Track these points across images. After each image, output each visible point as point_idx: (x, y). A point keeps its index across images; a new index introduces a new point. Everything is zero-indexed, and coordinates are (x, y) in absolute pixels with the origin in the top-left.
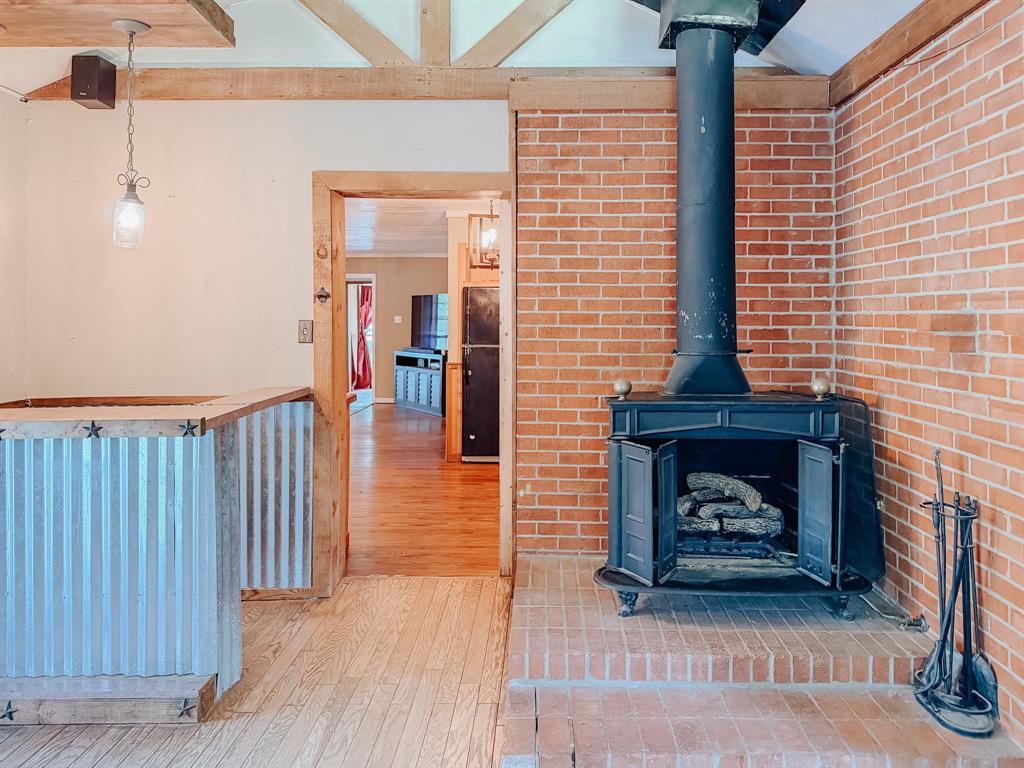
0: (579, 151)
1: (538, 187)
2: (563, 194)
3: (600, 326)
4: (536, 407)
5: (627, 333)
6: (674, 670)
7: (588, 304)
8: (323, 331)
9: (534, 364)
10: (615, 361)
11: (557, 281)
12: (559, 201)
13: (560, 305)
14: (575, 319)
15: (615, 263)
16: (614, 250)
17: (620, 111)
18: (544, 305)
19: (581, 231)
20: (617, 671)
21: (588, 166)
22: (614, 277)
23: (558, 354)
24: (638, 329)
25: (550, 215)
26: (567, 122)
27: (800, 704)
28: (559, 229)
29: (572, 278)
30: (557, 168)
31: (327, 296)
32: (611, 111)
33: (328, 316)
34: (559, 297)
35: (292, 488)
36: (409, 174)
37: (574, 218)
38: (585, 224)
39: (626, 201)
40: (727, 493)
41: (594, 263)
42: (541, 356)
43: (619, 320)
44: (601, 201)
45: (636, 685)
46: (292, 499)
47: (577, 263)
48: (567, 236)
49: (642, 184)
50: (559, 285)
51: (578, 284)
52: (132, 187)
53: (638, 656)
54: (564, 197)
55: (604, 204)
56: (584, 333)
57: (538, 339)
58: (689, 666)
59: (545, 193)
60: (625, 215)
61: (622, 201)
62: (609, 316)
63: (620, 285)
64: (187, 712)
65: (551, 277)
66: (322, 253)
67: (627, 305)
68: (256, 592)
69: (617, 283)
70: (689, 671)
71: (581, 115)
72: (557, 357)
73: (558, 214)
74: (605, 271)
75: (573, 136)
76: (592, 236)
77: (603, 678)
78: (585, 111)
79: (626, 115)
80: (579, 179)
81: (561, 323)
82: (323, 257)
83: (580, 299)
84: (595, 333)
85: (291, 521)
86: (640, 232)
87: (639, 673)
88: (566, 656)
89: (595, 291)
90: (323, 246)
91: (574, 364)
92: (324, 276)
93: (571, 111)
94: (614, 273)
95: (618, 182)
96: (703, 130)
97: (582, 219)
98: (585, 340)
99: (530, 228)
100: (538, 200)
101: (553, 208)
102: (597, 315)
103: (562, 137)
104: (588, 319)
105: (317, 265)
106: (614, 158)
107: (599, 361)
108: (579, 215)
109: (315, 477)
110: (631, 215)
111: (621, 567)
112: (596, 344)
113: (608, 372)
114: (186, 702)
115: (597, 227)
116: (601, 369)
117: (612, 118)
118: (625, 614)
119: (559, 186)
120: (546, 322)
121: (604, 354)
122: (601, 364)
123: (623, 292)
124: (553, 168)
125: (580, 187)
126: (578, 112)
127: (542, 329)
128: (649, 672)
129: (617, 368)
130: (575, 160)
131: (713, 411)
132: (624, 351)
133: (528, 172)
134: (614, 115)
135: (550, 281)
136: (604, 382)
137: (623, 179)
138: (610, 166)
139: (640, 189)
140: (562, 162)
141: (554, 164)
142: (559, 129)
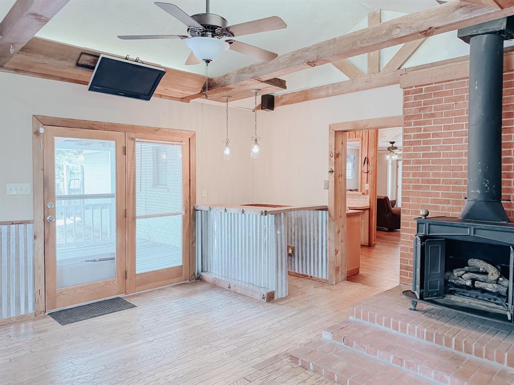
0: (432, 102)
1: (412, 121)
2: (424, 123)
3: (441, 185)
4: (410, 221)
5: (454, 189)
6: (410, 330)
7: (435, 175)
8: (332, 184)
9: (409, 202)
10: (448, 202)
11: (420, 163)
12: (422, 127)
13: (422, 175)
14: (429, 181)
15: (449, 154)
16: (449, 148)
17: (453, 80)
18: (415, 175)
19: (433, 140)
20: (387, 324)
21: (436, 109)
22: (449, 162)
23: (420, 197)
24: (460, 187)
25: (419, 133)
26: (427, 89)
27: (457, 359)
28: (422, 139)
29: (428, 162)
30: (422, 111)
31: (332, 172)
32: (449, 81)
33: (333, 179)
34: (421, 171)
35: (322, 242)
36: (362, 121)
37: (429, 134)
38: (435, 136)
39: (455, 124)
40: (481, 269)
41: (438, 155)
42: (412, 198)
43: (451, 182)
44: (443, 125)
45: (394, 332)
46: (322, 246)
47: (431, 155)
48: (426, 143)
49: (464, 114)
50: (421, 165)
51: (431, 165)
52: (256, 140)
53: (396, 321)
54: (424, 124)
55: (444, 126)
56: (433, 188)
57: (411, 190)
58: (416, 330)
59: (416, 124)
60: (455, 131)
61: (454, 124)
62: (446, 180)
63: (452, 165)
64: (263, 298)
65: (418, 162)
66: (331, 155)
67: (455, 175)
68: (312, 277)
69: (450, 164)
70: (416, 333)
71: (434, 85)
72: (420, 199)
73: (422, 132)
74: (444, 158)
75: (429, 96)
76: (438, 142)
77: (382, 325)
78: (435, 83)
79: (457, 81)
80: (432, 115)
81: (422, 183)
82: (332, 157)
83: (431, 172)
84: (438, 188)
85: (322, 254)
86: (463, 139)
87: (396, 327)
88: (369, 313)
89: (439, 168)
90: (332, 152)
91: (428, 202)
92: (332, 164)
93: (429, 84)
94: (449, 159)
95: (452, 115)
96: (477, 88)
97: (433, 134)
98: (433, 191)
99: (409, 140)
100: (413, 127)
101: (420, 130)
102: (440, 180)
103: (425, 96)
104: (434, 181)
105: (330, 159)
106: (450, 103)
107: (440, 202)
108: (431, 132)
109: (329, 239)
110: (458, 130)
111: (415, 291)
112: (438, 193)
113: (444, 207)
114: (264, 295)
115: (441, 137)
116: (441, 205)
117: (449, 84)
118: (411, 309)
119: (423, 119)
120: (415, 183)
121: (443, 198)
122: (441, 203)
123: (453, 169)
124: (420, 112)
125: (432, 119)
126: (432, 84)
127: (413, 186)
128: (399, 328)
129: (449, 205)
130: (430, 107)
131: (466, 228)
132: (452, 197)
133: (408, 115)
134: (450, 82)
135: (417, 164)
136: (442, 212)
137: (454, 113)
138: (448, 107)
139: (464, 117)
140: (423, 109)
141: (420, 110)
142: (423, 93)
